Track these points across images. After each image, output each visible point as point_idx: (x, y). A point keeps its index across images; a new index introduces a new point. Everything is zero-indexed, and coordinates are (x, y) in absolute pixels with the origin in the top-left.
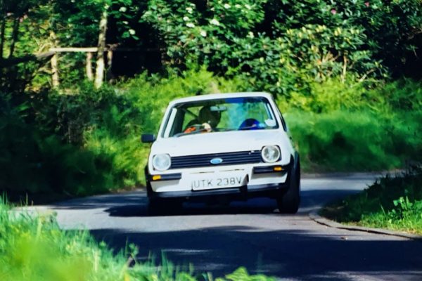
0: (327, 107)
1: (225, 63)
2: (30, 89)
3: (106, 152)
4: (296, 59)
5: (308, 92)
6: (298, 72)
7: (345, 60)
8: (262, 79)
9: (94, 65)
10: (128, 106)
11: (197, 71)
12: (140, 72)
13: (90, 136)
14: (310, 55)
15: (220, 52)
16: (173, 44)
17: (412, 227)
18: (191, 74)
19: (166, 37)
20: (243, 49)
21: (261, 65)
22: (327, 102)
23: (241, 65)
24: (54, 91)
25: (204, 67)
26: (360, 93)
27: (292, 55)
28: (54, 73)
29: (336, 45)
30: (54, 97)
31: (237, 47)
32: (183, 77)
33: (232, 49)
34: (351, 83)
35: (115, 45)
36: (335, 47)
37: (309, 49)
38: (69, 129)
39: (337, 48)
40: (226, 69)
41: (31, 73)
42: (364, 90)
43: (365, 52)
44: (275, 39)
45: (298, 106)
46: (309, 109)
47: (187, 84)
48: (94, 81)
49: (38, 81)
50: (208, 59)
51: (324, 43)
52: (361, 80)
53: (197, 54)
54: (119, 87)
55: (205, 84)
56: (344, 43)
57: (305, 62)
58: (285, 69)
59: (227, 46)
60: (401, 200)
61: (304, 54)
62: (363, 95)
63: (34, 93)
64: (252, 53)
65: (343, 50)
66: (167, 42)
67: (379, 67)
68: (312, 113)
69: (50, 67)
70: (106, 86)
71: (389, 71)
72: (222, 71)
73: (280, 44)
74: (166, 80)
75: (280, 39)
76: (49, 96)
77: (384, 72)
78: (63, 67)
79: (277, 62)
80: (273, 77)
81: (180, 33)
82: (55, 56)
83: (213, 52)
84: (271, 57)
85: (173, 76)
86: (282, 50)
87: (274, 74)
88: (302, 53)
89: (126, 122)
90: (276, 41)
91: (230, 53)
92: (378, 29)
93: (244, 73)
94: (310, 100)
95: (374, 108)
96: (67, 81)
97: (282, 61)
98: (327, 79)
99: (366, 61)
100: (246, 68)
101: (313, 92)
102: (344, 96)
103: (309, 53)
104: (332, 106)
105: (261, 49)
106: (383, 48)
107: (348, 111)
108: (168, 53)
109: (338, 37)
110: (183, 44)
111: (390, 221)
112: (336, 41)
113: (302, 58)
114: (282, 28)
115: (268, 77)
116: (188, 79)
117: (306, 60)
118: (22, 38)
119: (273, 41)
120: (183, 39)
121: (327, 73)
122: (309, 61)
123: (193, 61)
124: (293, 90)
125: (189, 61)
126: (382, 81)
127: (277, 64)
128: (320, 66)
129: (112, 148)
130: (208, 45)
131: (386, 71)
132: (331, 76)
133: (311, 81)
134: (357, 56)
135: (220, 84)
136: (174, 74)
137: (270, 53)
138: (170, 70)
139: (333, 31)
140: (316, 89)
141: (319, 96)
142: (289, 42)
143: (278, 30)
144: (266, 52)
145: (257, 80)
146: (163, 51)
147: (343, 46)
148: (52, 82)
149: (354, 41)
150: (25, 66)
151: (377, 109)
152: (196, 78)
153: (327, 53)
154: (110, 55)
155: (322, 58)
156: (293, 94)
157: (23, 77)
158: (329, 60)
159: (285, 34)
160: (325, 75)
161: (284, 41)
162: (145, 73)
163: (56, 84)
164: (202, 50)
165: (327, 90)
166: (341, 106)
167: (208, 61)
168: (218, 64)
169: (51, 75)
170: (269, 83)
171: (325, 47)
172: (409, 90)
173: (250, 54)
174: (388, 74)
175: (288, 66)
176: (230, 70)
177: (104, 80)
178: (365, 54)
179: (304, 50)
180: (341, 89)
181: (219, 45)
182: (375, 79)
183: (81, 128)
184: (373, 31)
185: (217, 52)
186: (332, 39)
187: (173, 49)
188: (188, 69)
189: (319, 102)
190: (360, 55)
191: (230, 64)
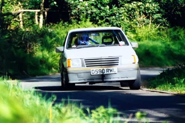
0: (143, 39)
1: (97, 18)
2: (10, 28)
3: (45, 57)
4: (129, 17)
5: (134, 32)
6: (130, 23)
7: (151, 18)
8: (114, 26)
9: (39, 18)
10: (55, 36)
11: (85, 21)
12: (60, 21)
13: (38, 49)
14: (135, 15)
15: (95, 13)
16: (74, 9)
17: (178, 90)
18: (83, 23)
19: (71, 6)
20: (105, 12)
21: (113, 19)
22: (142, 36)
23: (105, 19)
24: (21, 29)
25: (88, 20)
26: (157, 33)
27: (127, 15)
28: (21, 21)
29: (146, 11)
30: (21, 32)
31: (103, 11)
32: (79, 24)
33: (101, 12)
34: (153, 28)
35: (48, 9)
36: (146, 12)
37: (135, 12)
38: (28, 46)
39: (147, 12)
40: (98, 21)
41: (10, 21)
42: (159, 31)
43: (159, 14)
44: (120, 8)
45: (130, 38)
46: (135, 39)
48: (39, 25)
49: (13, 24)
50: (90, 16)
51: (141, 10)
52: (158, 27)
53: (85, 14)
54: (50, 28)
56: (150, 10)
57: (133, 18)
58: (124, 21)
59: (98, 11)
61: (132, 15)
62: (158, 33)
63: (12, 30)
64: (109, 14)
65: (149, 13)
66: (71, 8)
67: (165, 21)
68: (136, 41)
69: (19, 18)
70: (44, 27)
72: (96, 21)
73: (122, 10)
74: (71, 25)
75: (122, 8)
76: (19, 31)
77: (167, 23)
78: (25, 18)
79: (121, 18)
80: (119, 25)
81: (77, 4)
82: (21, 13)
83: (92, 13)
84: (118, 16)
85: (75, 23)
86: (123, 13)
87: (120, 24)
88: (131, 14)
89: (54, 44)
90: (120, 9)
91: (100, 14)
92: (165, 4)
93: (106, 23)
94: (135, 35)
96: (27, 25)
97: (123, 18)
98: (142, 26)
99: (159, 18)
100: (107, 21)
101: (136, 32)
102: (150, 34)
103: (135, 14)
104: (145, 38)
105: (114, 12)
106: (167, 13)
107: (152, 40)
108: (72, 13)
109: (147, 7)
110: (79, 9)
111: (169, 88)
112: (147, 9)
113: (131, 16)
114: (123, 3)
115: (117, 25)
116: (81, 25)
117: (134, 18)
118: (6, 5)
120: (79, 7)
121: (143, 23)
122: (135, 18)
123: (83, 17)
124: (128, 31)
125: (82, 17)
126: (167, 28)
127: (121, 19)
128: (140, 20)
129: (47, 55)
130: (90, 10)
131: (168, 23)
132: (144, 25)
133: (135, 27)
134: (155, 16)
136: (75, 22)
137: (118, 14)
138: (73, 21)
139: (145, 5)
140: (138, 30)
141: (139, 33)
142: (126, 9)
143: (121, 4)
144: (116, 14)
146: (70, 12)
148: (20, 25)
149: (154, 10)
150: (7, 17)
151: (164, 40)
152: (85, 25)
153: (143, 14)
154: (46, 13)
155: (140, 17)
156: (128, 33)
157: (7, 22)
158: (143, 17)
159: (124, 6)
160: (141, 24)
161: (124, 9)
162: (62, 22)
163: (22, 26)
164: (87, 12)
165: (143, 31)
166: (149, 38)
168: (94, 19)
169: (19, 22)
171: (142, 12)
172: (178, 32)
173: (108, 14)
174: (169, 24)
175: (125, 20)
176: (100, 22)
177: (43, 24)
179: (133, 13)
180: (148, 31)
181: (95, 10)
182: (163, 26)
183: (33, 46)
184: (163, 5)
185: (94, 13)
186: (145, 8)
187: (74, 11)
188: (81, 20)
189: (139, 36)
190: (157, 16)
191: (100, 19)
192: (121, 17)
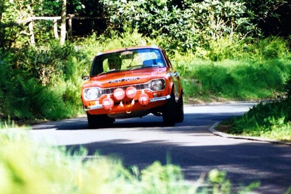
0: (221, 57)
1: (150, 27)
2: (15, 46)
3: (70, 89)
4: (198, 24)
5: (207, 47)
6: (201, 33)
7: (232, 24)
8: (176, 38)
9: (59, 29)
10: (84, 57)
11: (131, 32)
12: (91, 34)
13: (59, 78)
15: (146, 19)
16: (114, 14)
18: (127, 35)
19: (109, 9)
20: (162, 17)
21: (175, 28)
22: (220, 53)
23: (162, 28)
24: (32, 47)
25: (136, 30)
26: (243, 47)
27: (196, 21)
28: (31, 35)
29: (226, 13)
30: (32, 51)
31: (158, 16)
32: (122, 37)
33: (155, 17)
34: (236, 39)
35: (73, 15)
36: (225, 15)
37: (208, 17)
38: (43, 73)
40: (151, 31)
41: (15, 35)
42: (245, 45)
43: (245, 18)
44: (184, 10)
45: (201, 56)
46: (208, 58)
47: (124, 42)
48: (59, 40)
49: (20, 40)
50: (138, 24)
51: (217, 12)
52: (243, 38)
53: (131, 21)
54: (78, 45)
55: (137, 42)
56: (231, 12)
57: (205, 26)
58: (191, 31)
59: (151, 15)
60: (269, 118)
61: (204, 21)
62: (245, 48)
63: (17, 49)
64: (168, 20)
65: (230, 17)
66: (110, 12)
67: (255, 29)
68: (210, 61)
69: (28, 31)
70: (68, 43)
71: (262, 31)
72: (148, 32)
73: (188, 13)
74: (110, 39)
75: (187, 10)
76: (29, 51)
77: (258, 32)
79: (186, 26)
80: (183, 37)
81: (118, 6)
82: (31, 23)
83: (142, 19)
85: (115, 36)
86: (189, 18)
87: (185, 35)
88: (203, 19)
90: (185, 12)
91: (153, 20)
92: (254, 3)
93: (164, 34)
94: (209, 52)
95: (252, 57)
96: (41, 40)
97: (189, 25)
98: (220, 38)
99: (246, 25)
100: (165, 31)
101: (211, 47)
102: (232, 49)
103: (208, 19)
104: (224, 56)
105: (174, 17)
106: (258, 16)
107: (235, 59)
108: (111, 20)
109: (227, 8)
110: (121, 14)
111: (262, 132)
112: (226, 11)
113: (203, 23)
114: (189, 3)
115: (180, 37)
116: (125, 39)
117: (206, 24)
118: (7, 10)
119: (182, 11)
120: (121, 10)
121: (220, 33)
122: (208, 25)
123: (128, 26)
124: (198, 46)
125: (126, 26)
126: (258, 39)
127: (186, 27)
128: (215, 28)
130: (138, 14)
132: (223, 35)
133: (209, 39)
134: (240, 22)
135: (147, 42)
137: (181, 20)
138: (112, 32)
139: (224, 4)
140: (213, 44)
141: (215, 49)
142: (194, 12)
143: (186, 4)
144: (178, 19)
145: (173, 39)
146: (108, 19)
147: (230, 14)
148: (30, 41)
149: (238, 11)
150: (10, 30)
151: (254, 58)
152: (131, 38)
153: (220, 19)
154: (70, 21)
155: (216, 23)
156: (197, 48)
157: (9, 38)
158: (221, 24)
159: (191, 6)
160: (218, 34)
161: (190, 11)
162: (94, 34)
163: (33, 42)
164: (134, 18)
165: (220, 44)
166: (230, 56)
167: (139, 26)
168: (145, 28)
169: (30, 37)
170: (181, 40)
171: (218, 15)
174: (261, 33)
175: (193, 29)
176: (154, 32)
177: (66, 39)
178: (245, 20)
179: (204, 17)
180: (230, 44)
181: (146, 15)
182: (253, 37)
183: (52, 73)
184: (251, 4)
186: (223, 9)
187: (114, 17)
188: (125, 31)
189: (215, 54)
190: (242, 20)
191: (154, 28)
192: (187, 24)
